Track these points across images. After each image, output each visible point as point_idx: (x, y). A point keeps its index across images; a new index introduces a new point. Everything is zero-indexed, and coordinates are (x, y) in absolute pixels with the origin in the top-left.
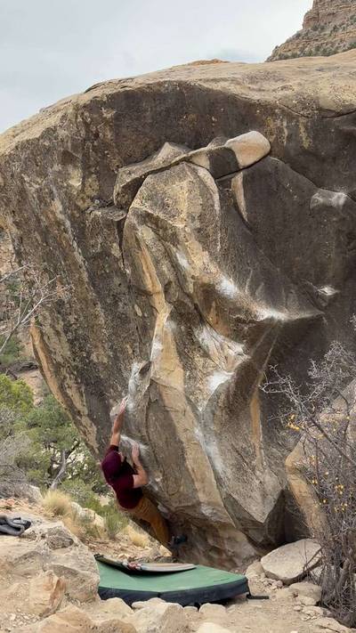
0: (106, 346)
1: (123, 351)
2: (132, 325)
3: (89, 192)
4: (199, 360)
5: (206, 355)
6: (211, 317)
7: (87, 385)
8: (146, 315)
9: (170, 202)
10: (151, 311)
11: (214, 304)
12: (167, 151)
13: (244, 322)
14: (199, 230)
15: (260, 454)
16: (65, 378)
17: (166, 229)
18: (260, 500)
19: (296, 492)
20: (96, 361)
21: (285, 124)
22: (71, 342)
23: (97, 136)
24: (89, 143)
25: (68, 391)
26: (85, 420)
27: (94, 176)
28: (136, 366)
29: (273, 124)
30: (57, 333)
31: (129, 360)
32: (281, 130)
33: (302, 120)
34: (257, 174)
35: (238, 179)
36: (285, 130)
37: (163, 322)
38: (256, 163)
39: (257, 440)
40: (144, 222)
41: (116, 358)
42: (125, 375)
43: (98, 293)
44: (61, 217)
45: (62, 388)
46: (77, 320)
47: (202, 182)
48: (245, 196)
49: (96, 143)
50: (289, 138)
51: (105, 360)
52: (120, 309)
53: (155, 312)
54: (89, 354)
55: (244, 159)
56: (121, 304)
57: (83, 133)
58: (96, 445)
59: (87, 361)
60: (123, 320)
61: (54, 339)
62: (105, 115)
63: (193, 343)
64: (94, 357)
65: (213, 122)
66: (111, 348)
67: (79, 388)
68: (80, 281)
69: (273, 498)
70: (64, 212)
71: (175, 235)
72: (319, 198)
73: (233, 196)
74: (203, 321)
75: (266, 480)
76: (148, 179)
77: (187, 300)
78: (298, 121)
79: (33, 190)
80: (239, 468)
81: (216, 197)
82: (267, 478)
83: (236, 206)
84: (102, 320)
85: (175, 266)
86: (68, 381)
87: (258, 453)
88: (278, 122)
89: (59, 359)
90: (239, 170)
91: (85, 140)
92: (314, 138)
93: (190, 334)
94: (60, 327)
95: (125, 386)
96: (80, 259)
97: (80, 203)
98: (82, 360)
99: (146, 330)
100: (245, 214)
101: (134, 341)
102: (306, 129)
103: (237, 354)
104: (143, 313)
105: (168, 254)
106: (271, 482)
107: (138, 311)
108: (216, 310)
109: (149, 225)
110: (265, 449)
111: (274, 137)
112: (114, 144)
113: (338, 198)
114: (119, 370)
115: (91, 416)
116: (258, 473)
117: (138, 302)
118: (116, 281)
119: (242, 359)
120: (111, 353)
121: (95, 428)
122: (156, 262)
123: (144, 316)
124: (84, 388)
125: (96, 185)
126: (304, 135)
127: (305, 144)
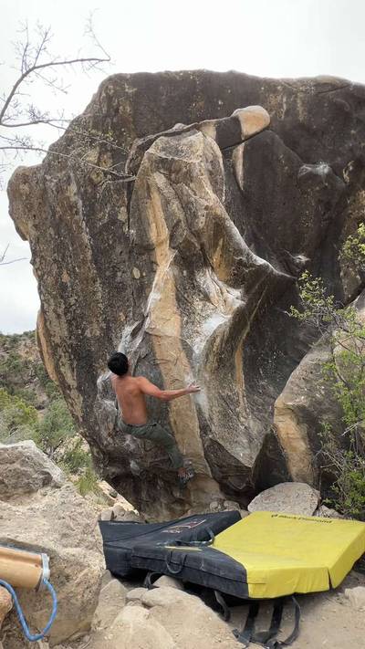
0: (100, 319)
1: (116, 320)
2: (129, 291)
3: (103, 167)
4: (198, 305)
5: (207, 298)
6: (216, 258)
7: (79, 359)
8: (144, 274)
9: (185, 148)
10: (151, 268)
11: (221, 243)
12: (178, 126)
13: (245, 266)
14: (211, 173)
15: (243, 402)
16: (60, 357)
17: (178, 172)
18: (246, 445)
19: (283, 434)
20: (89, 336)
21: (284, 100)
22: (69, 322)
23: (117, 111)
24: (109, 120)
25: (62, 369)
26: (74, 393)
27: (109, 154)
28: (128, 330)
29: (273, 100)
30: (58, 316)
31: (122, 326)
32: (281, 106)
33: (300, 95)
34: (256, 144)
35: (240, 149)
36: (285, 106)
37: (165, 269)
38: (257, 133)
39: (240, 388)
40: (158, 169)
41: (109, 328)
42: (115, 343)
43: (99, 269)
44: (73, 199)
45: (57, 368)
46: (77, 300)
48: (244, 165)
49: (115, 120)
50: (287, 113)
51: (98, 333)
52: (118, 279)
53: (155, 267)
54: (83, 331)
55: (248, 129)
56: (119, 274)
57: (105, 109)
58: (80, 414)
59: (82, 339)
60: (120, 288)
61: (55, 322)
62: (127, 90)
63: (194, 287)
64: (88, 333)
65: (220, 106)
66: (105, 320)
67: (71, 365)
68: (84, 261)
69: (258, 442)
70: (78, 193)
71: (189, 172)
72: (307, 168)
73: (234, 166)
74: (206, 263)
75: (251, 425)
77: (194, 240)
78: (296, 97)
79: (53, 184)
80: (225, 415)
82: (252, 423)
83: (234, 174)
84: (99, 295)
85: (186, 206)
86: (63, 360)
87: (241, 401)
88: (279, 98)
89: (57, 340)
90: (239, 143)
91: (106, 117)
92: (309, 113)
93: (191, 276)
94: (60, 311)
96: (86, 238)
97: (94, 177)
98: (78, 338)
99: (142, 290)
100: (241, 183)
101: (128, 307)
102: (303, 103)
103: (235, 297)
104: (141, 274)
105: (179, 196)
106: (255, 426)
107: (136, 273)
108: (222, 249)
109: (162, 171)
110: (248, 397)
111: (274, 112)
112: (131, 119)
113: (323, 169)
114: (110, 340)
115: (79, 389)
116: (242, 419)
117: (137, 262)
118: (118, 249)
119: (239, 303)
120: (104, 325)
121: (82, 399)
122: (166, 203)
123: (142, 277)
124: (75, 363)
125: (110, 162)
126: (301, 109)
127: (301, 117)
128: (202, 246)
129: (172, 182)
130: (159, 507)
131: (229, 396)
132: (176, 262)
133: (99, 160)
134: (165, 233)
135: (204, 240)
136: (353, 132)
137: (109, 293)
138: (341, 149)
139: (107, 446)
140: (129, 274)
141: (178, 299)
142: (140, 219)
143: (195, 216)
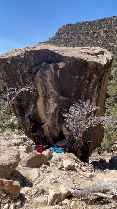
0: (26, 101)
1: (30, 102)
2: (33, 98)
4: (48, 106)
5: (49, 105)
6: (51, 97)
9: (45, 74)
12: (45, 63)
14: (51, 80)
16: (15, 107)
18: (57, 133)
19: (64, 131)
20: (23, 104)
21: (69, 61)
25: (15, 110)
26: (19, 116)
27: (28, 66)
28: (33, 106)
29: (66, 61)
31: (31, 105)
35: (59, 71)
38: (62, 68)
39: (57, 121)
41: (28, 104)
44: (19, 74)
47: (51, 70)
48: (59, 74)
49: (29, 60)
50: (69, 64)
51: (25, 104)
52: (30, 94)
53: (39, 95)
55: (60, 67)
58: (20, 121)
59: (21, 104)
60: (31, 96)
62: (32, 54)
63: (47, 102)
65: (54, 59)
66: (27, 102)
71: (46, 81)
72: (73, 76)
73: (57, 74)
74: (49, 98)
76: (41, 68)
77: (47, 94)
78: (71, 61)
79: (13, 67)
81: (54, 74)
83: (57, 76)
84: (25, 96)
85: (45, 87)
86: (16, 108)
90: (59, 69)
91: (27, 59)
92: (74, 65)
93: (46, 100)
95: (30, 110)
96: (22, 83)
97: (24, 71)
98: (20, 104)
99: (36, 99)
100: (59, 78)
101: (33, 101)
103: (55, 105)
105: (44, 84)
106: (59, 129)
108: (53, 96)
109: (40, 78)
110: (58, 123)
111: (66, 64)
112: (33, 60)
114: (28, 107)
115: (20, 115)
116: (56, 127)
119: (56, 106)
121: (21, 118)
122: (41, 86)
123: (36, 96)
124: (19, 109)
125: (28, 68)
126: (72, 64)
127: (72, 66)
128: (49, 95)
129: (42, 81)
131: (54, 123)
132: (43, 97)
133: (26, 68)
134: (41, 91)
136: (84, 69)
138: (81, 73)
140: (33, 94)
141: (44, 104)
142: (36, 85)
143: (47, 89)
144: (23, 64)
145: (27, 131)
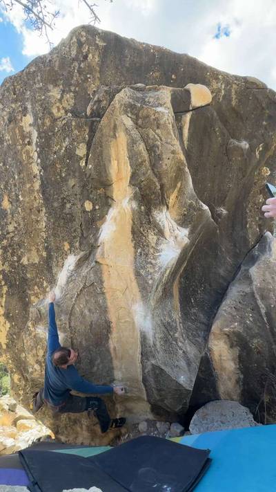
0: (41, 248)
1: (58, 249)
2: (77, 222)
3: (65, 104)
4: (152, 238)
5: (161, 233)
6: (172, 199)
7: (10, 287)
8: (97, 207)
10: (106, 202)
11: (179, 185)
12: (140, 85)
13: (194, 209)
15: (180, 327)
17: (145, 118)
18: (186, 369)
19: (216, 356)
20: (26, 263)
21: (223, 86)
22: (4, 249)
23: (86, 57)
24: (76, 64)
27: (72, 94)
28: (72, 260)
29: (215, 85)
32: (219, 90)
33: (234, 86)
35: (188, 117)
36: (223, 91)
37: (123, 203)
38: (202, 107)
39: (177, 315)
40: (126, 112)
41: (50, 257)
42: (55, 270)
43: (46, 199)
44: (27, 129)
46: (16, 228)
48: (189, 129)
49: (82, 65)
50: (224, 96)
51: (37, 261)
52: (67, 211)
53: (110, 201)
54: (20, 258)
55: (196, 101)
56: (68, 206)
57: (74, 53)
59: (16, 265)
60: (68, 219)
63: (149, 222)
64: (25, 261)
66: (46, 248)
68: (31, 191)
69: (196, 365)
70: (34, 124)
72: (234, 142)
73: (182, 129)
74: (163, 202)
78: (232, 86)
80: (166, 340)
82: (188, 347)
83: (182, 134)
84: (43, 224)
87: (178, 327)
88: (219, 84)
90: (189, 111)
91: (74, 60)
92: (240, 101)
93: (148, 212)
95: (52, 281)
96: (36, 169)
97: (54, 111)
98: (11, 265)
99: (93, 222)
100: (186, 144)
101: (75, 237)
102: (236, 92)
104: (94, 206)
105: (145, 139)
107: (88, 206)
108: (178, 192)
109: (129, 115)
110: (183, 323)
111: (215, 94)
112: (98, 69)
113: (245, 145)
114: (50, 269)
115: (6, 315)
116: (180, 344)
117: (91, 196)
118: (72, 182)
119: (187, 240)
120: (44, 254)
121: (8, 325)
122: (132, 143)
123: (94, 209)
124: (5, 289)
125: (72, 102)
126: (234, 97)
127: (234, 103)
128: (162, 186)
129: (137, 126)
130: (79, 429)
131: (169, 323)
132: (135, 197)
133: (62, 97)
134: (127, 171)
135: (165, 181)
136: (264, 123)
137: (54, 224)
138: (256, 133)
139: (32, 373)
140: (79, 206)
141: (133, 232)
143: (160, 158)
144: (51, 87)
145: (26, 380)
